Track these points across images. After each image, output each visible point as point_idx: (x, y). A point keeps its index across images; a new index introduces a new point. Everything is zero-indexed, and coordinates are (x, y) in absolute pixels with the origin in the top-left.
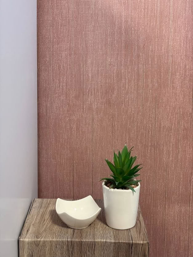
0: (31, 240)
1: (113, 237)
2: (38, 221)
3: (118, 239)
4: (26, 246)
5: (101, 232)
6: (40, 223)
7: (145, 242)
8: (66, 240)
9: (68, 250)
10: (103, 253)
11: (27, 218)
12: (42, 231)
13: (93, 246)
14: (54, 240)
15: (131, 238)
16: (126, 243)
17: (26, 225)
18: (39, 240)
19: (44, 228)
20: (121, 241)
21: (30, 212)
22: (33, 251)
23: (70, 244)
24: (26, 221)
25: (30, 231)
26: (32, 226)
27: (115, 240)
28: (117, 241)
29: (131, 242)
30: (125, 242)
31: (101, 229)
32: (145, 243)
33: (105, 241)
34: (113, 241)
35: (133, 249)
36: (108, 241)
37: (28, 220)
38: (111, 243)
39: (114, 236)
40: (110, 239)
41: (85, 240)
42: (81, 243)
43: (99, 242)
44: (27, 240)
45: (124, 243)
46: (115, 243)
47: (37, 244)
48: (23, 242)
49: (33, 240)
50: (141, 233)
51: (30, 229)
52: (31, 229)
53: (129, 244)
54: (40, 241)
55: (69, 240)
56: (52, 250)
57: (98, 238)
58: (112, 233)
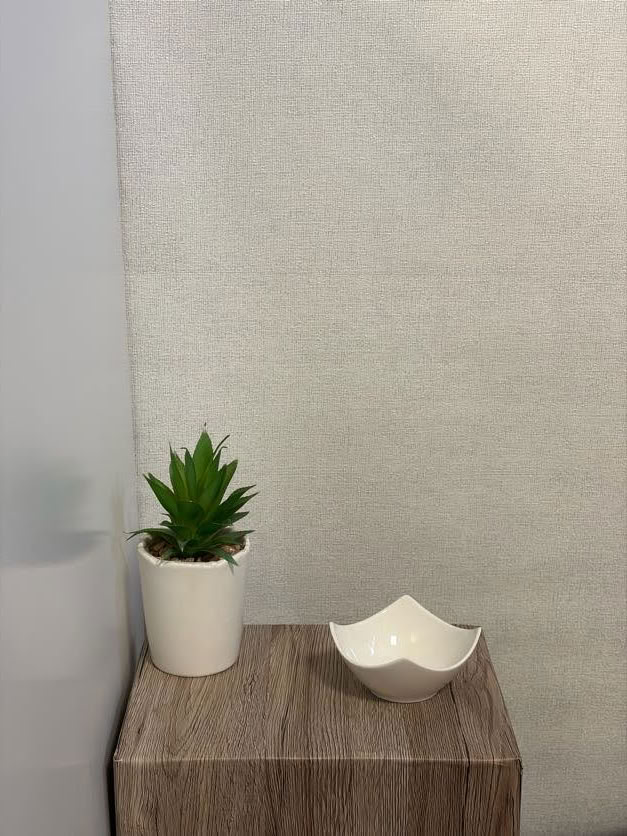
0: (153, 759)
1: (407, 745)
2: (168, 699)
3: (424, 752)
4: (138, 781)
5: (370, 730)
6: (175, 703)
7: (508, 759)
8: (263, 758)
9: (268, 788)
10: (376, 798)
11: (134, 690)
12: (183, 732)
13: (345, 774)
14: (225, 757)
15: (463, 748)
16: (450, 765)
17: (133, 712)
18: (177, 759)
19: (190, 721)
20: (432, 759)
21: (143, 671)
22: (160, 795)
23: (273, 770)
24: (132, 699)
25: (146, 733)
26: (149, 717)
27: (414, 754)
28: (421, 759)
29: (465, 760)
30: (445, 759)
31: (367, 718)
32: (510, 763)
33: (382, 758)
34: (408, 758)
35: (471, 781)
36: (394, 757)
37: (137, 695)
38: (402, 764)
39: (411, 742)
40: (400, 753)
41: (320, 758)
42: (308, 767)
43: (364, 761)
44: (138, 760)
45: (442, 763)
46: (414, 765)
47: (170, 772)
48: (129, 766)
49: (159, 760)
50: (496, 731)
51: (146, 724)
52: (148, 727)
53: (458, 767)
54: (180, 763)
55: (269, 758)
56: (220, 789)
57: (362, 750)
58: (403, 731)
